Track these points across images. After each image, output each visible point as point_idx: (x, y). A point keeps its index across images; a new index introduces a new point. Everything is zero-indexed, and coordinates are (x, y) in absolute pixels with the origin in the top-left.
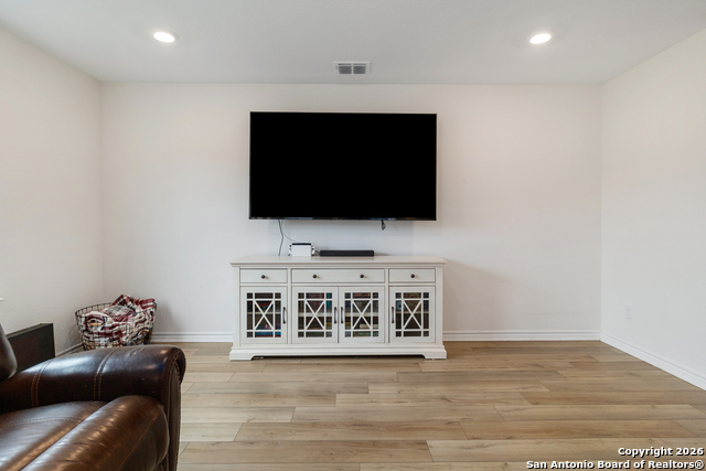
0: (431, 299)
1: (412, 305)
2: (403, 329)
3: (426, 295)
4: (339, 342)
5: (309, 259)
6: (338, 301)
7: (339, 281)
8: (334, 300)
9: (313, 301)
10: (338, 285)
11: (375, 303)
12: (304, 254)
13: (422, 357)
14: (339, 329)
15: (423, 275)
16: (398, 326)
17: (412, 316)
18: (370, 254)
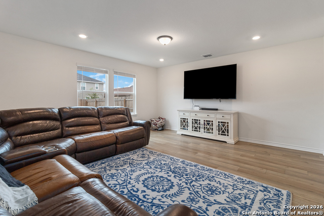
0: (229, 124)
1: (224, 126)
2: (220, 133)
3: (228, 123)
4: (202, 134)
5: (198, 110)
6: (202, 122)
7: (203, 117)
8: (201, 121)
9: (196, 121)
10: (202, 118)
11: (212, 124)
12: (197, 109)
13: (226, 142)
14: (202, 130)
15: (227, 117)
16: (219, 132)
17: (223, 129)
18: (217, 110)
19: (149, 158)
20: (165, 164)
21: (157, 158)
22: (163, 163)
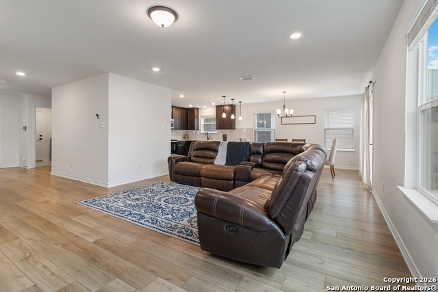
19: (190, 221)
20: (168, 214)
21: (177, 221)
22: (170, 216)
